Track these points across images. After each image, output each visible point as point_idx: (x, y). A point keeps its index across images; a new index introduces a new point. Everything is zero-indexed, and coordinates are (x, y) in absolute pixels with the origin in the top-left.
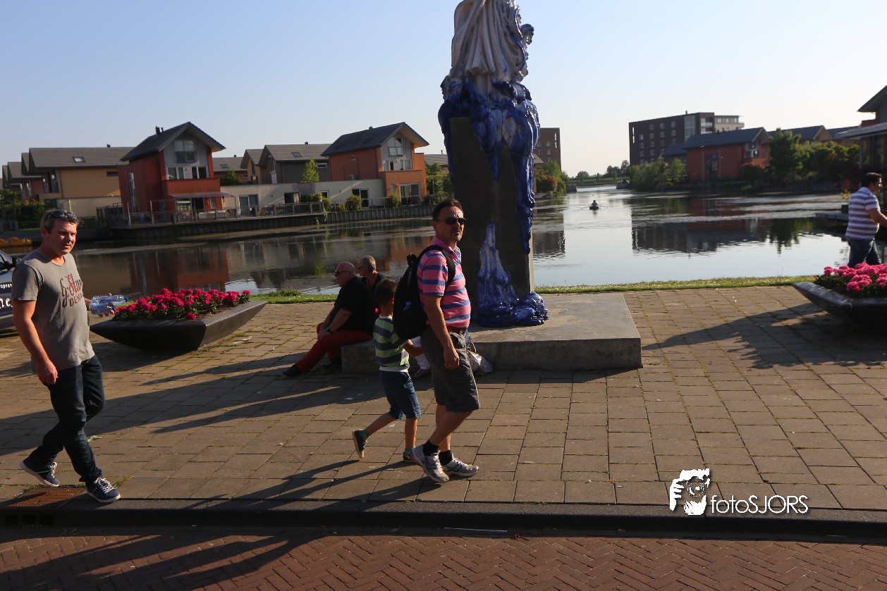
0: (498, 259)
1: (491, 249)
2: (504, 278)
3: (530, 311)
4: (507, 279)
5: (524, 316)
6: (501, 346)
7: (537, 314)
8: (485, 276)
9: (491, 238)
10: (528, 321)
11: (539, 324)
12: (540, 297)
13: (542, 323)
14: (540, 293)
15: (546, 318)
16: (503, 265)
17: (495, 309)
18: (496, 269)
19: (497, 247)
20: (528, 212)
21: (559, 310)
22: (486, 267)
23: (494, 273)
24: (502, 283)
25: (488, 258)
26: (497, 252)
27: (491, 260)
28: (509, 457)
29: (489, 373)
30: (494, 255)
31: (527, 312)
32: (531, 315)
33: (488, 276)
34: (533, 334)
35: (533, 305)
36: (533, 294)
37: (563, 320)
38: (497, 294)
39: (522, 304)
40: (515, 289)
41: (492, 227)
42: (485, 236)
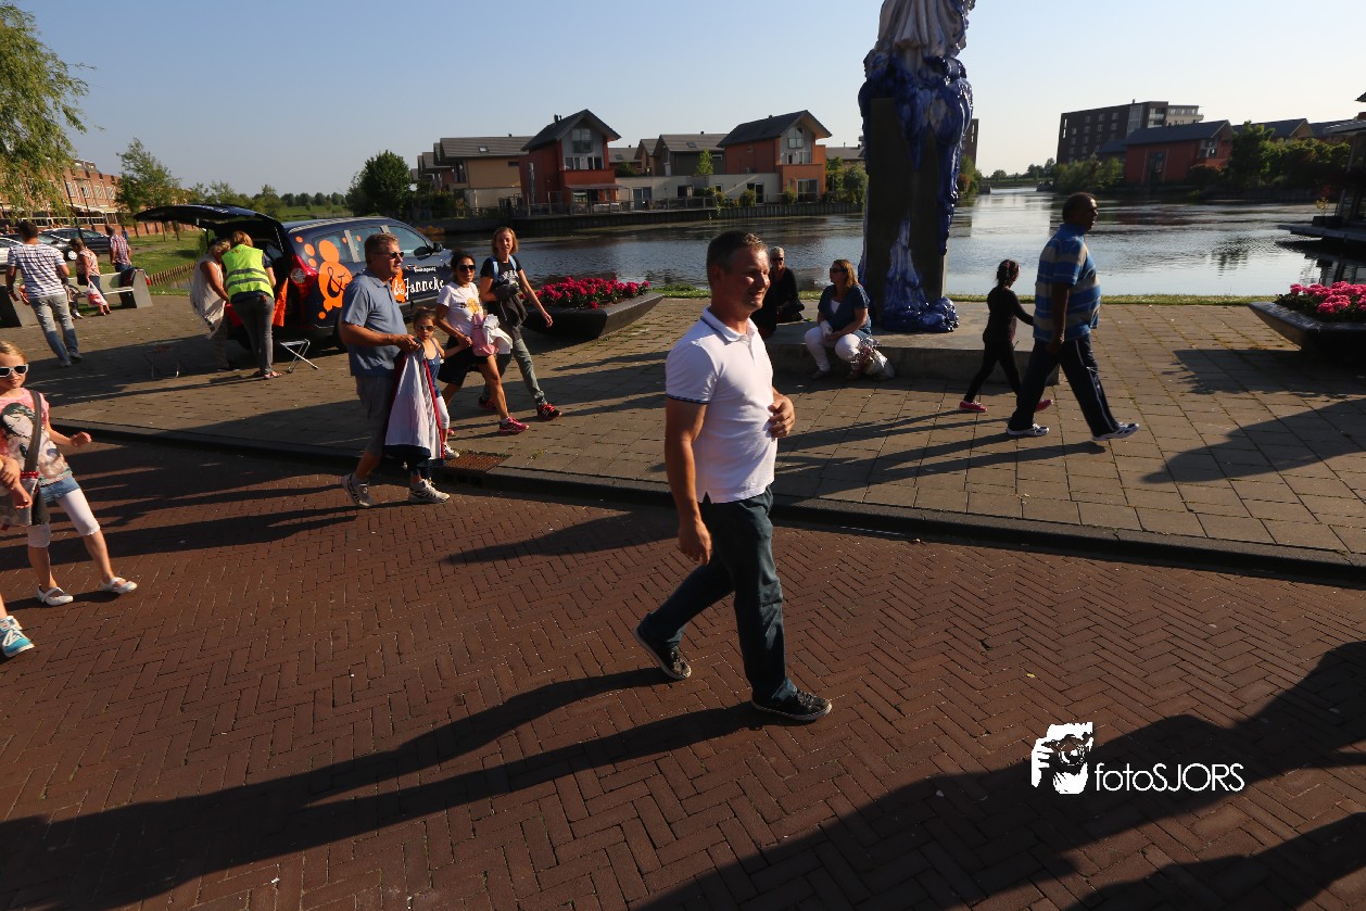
1: (904, 248)
6: (907, 352)
7: (946, 320)
9: (904, 236)
13: (951, 331)
15: (955, 326)
18: (906, 270)
19: (910, 246)
20: (949, 208)
21: (970, 318)
22: (896, 268)
23: (904, 274)
24: (912, 285)
26: (910, 251)
29: (890, 378)
30: (906, 255)
32: (941, 321)
33: (898, 277)
34: (940, 341)
37: (974, 329)
41: (907, 224)
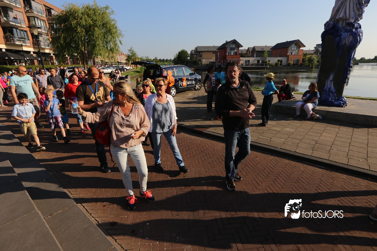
0: (332, 84)
1: (331, 81)
2: (333, 91)
3: (341, 103)
4: (334, 91)
5: (338, 104)
6: (328, 112)
7: (343, 104)
8: (326, 89)
9: (331, 77)
10: (339, 106)
11: (343, 107)
12: (345, 98)
13: (345, 107)
14: (346, 98)
15: (346, 106)
16: (334, 86)
17: (328, 100)
18: (331, 88)
19: (333, 80)
20: (349, 69)
21: (351, 104)
22: (327, 87)
23: (330, 89)
24: (332, 92)
25: (329, 84)
26: (332, 82)
27: (330, 84)
28: (328, 146)
29: (321, 120)
30: (331, 83)
31: (339, 103)
32: (341, 104)
33: (327, 89)
34: (340, 110)
35: (342, 101)
36: (343, 97)
37: (353, 107)
38: (329, 95)
39: (338, 100)
40: (336, 95)
41: (333, 74)
42: (329, 76)
